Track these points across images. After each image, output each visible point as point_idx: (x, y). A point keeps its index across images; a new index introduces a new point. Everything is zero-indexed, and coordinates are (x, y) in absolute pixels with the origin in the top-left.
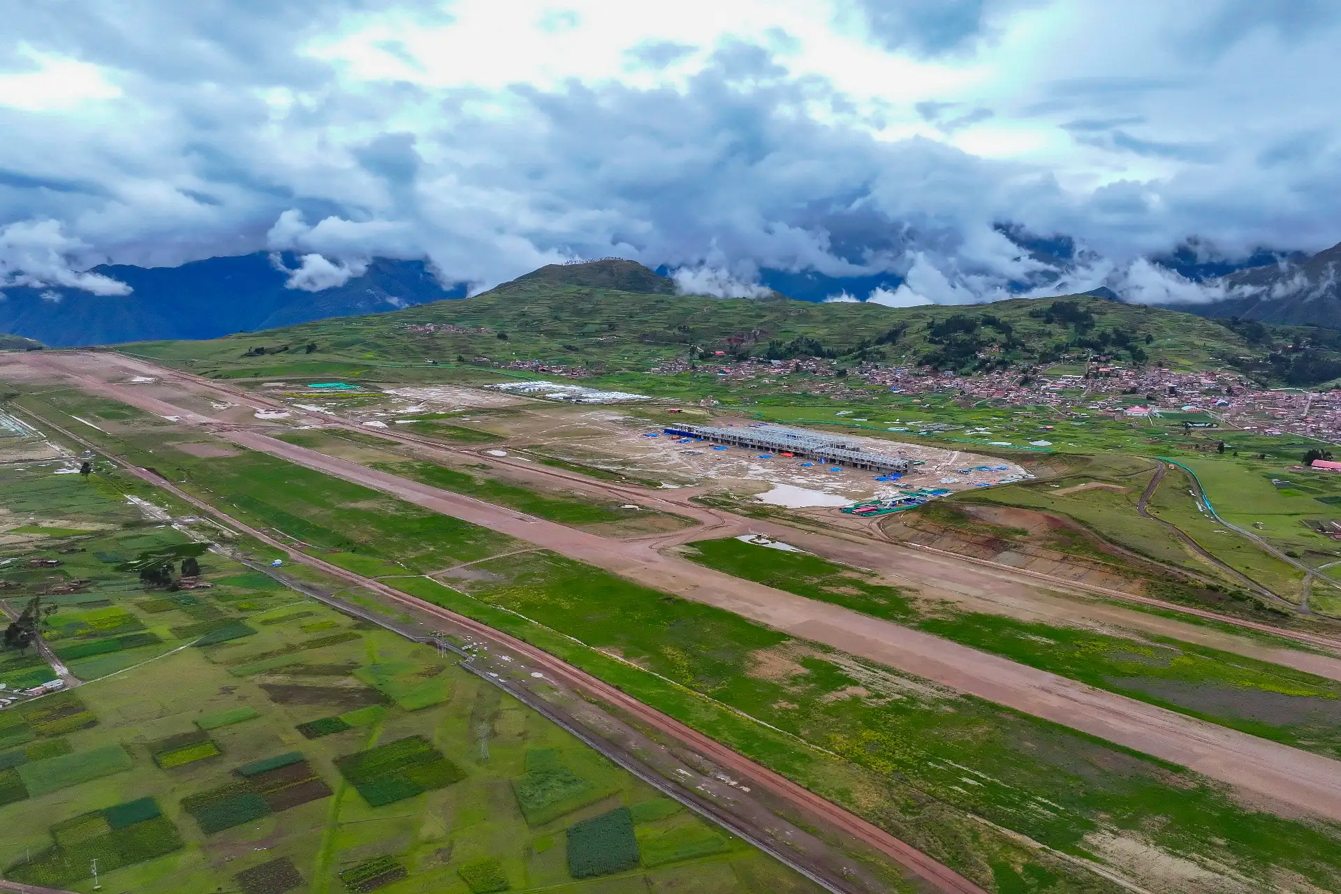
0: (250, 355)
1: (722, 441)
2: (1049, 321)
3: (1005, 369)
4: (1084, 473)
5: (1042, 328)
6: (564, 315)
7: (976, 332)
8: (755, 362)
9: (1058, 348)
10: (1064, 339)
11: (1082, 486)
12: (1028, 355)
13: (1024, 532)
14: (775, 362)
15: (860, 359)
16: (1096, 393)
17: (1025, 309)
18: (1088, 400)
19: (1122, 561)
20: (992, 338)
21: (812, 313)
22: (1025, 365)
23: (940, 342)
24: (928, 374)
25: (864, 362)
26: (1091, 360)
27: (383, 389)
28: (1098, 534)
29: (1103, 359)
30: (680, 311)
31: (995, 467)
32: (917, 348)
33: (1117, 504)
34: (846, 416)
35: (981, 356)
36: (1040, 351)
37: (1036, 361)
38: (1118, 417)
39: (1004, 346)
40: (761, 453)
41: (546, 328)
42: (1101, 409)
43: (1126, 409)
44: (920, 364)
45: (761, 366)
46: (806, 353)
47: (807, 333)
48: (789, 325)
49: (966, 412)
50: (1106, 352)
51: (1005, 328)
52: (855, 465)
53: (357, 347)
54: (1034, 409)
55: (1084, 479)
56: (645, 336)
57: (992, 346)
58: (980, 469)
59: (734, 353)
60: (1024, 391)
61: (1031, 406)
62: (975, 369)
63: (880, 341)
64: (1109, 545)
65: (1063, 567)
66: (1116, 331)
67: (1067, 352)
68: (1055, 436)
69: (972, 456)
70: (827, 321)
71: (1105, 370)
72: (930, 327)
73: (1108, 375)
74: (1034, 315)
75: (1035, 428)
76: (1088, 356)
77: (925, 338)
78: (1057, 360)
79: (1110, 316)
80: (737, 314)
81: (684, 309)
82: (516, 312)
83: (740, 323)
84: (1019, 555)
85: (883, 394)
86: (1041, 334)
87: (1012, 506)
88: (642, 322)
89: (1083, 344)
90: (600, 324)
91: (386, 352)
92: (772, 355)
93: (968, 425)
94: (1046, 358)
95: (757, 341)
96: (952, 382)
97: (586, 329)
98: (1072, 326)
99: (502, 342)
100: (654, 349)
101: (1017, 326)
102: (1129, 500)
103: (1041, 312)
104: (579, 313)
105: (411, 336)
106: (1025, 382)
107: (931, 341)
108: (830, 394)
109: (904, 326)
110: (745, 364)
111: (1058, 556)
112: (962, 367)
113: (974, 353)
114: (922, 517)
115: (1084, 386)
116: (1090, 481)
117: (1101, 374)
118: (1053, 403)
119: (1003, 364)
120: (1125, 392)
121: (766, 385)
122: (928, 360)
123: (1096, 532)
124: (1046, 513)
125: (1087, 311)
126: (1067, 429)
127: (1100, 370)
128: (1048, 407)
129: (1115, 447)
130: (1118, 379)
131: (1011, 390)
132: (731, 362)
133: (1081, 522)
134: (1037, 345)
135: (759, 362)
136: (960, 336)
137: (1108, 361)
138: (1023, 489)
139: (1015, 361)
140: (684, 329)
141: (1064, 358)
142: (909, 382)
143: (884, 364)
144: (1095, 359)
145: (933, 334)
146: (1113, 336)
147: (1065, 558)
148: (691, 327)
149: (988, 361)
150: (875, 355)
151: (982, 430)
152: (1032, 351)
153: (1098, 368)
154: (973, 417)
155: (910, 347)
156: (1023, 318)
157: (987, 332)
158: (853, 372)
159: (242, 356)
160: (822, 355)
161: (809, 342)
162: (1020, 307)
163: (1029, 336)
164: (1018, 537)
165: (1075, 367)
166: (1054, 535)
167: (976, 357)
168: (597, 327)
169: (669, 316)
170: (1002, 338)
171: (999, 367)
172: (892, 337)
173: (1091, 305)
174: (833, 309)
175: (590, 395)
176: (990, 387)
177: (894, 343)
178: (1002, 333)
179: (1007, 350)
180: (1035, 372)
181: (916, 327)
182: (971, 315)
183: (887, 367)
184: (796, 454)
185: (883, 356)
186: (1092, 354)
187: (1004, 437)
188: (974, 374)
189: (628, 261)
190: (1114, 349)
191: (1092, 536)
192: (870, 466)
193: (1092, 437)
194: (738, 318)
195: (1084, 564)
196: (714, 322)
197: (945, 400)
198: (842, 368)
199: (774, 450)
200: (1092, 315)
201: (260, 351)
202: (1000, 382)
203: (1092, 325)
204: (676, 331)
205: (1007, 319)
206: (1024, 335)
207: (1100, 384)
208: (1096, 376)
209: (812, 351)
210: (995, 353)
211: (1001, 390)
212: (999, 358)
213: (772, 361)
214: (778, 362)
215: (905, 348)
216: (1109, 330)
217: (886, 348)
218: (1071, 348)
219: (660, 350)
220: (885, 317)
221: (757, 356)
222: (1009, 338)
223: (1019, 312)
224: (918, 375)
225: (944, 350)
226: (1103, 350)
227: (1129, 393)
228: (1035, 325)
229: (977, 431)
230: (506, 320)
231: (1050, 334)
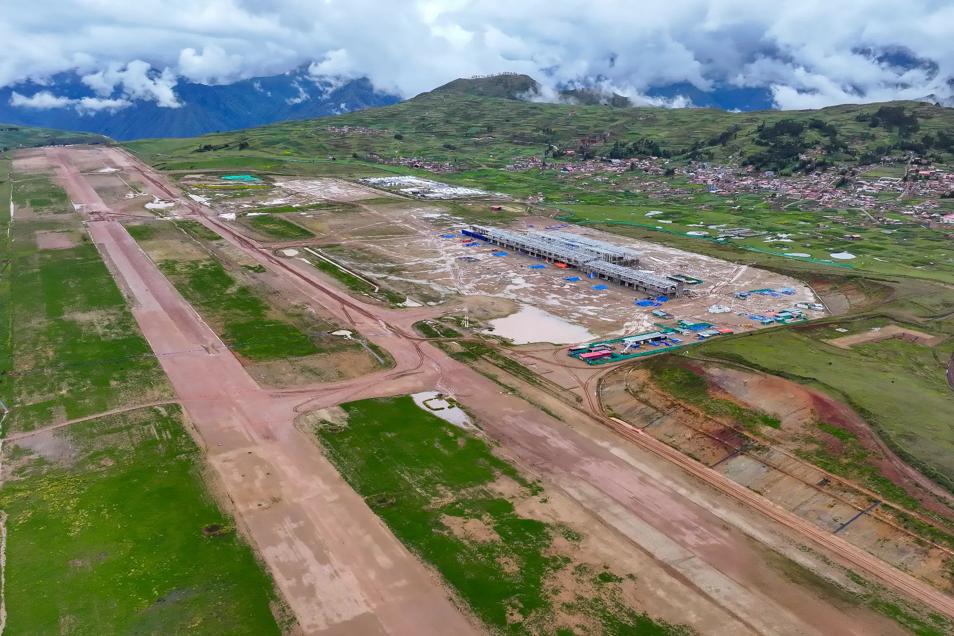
0: (200, 151)
1: (507, 246)
2: (874, 125)
3: (824, 170)
4: (882, 310)
5: (866, 131)
6: (456, 119)
7: (801, 135)
8: (598, 161)
9: (881, 151)
10: (887, 141)
11: (876, 332)
12: (849, 157)
13: (775, 423)
14: (616, 161)
15: (690, 159)
16: (914, 196)
17: (853, 114)
18: (905, 203)
19: (914, 504)
20: (816, 141)
21: (658, 117)
22: (844, 166)
23: (766, 144)
24: (748, 174)
25: (693, 162)
26: (912, 163)
27: (275, 181)
28: (883, 439)
29: (924, 161)
30: (548, 116)
31: (781, 290)
32: (745, 149)
33: (920, 365)
34: (654, 217)
35: (803, 157)
36: (862, 153)
37: (857, 163)
38: (934, 226)
39: (829, 149)
40: (536, 262)
41: (438, 130)
42: (916, 214)
43: (943, 215)
44: (744, 165)
45: (602, 164)
46: (644, 153)
47: (649, 135)
48: (636, 128)
49: (774, 215)
50: (928, 154)
51: (830, 131)
52: (623, 283)
53: (281, 145)
54: (847, 213)
55: (878, 320)
56: (515, 137)
57: (815, 148)
58: (762, 292)
59: (583, 153)
60: (840, 192)
61: (843, 211)
62: (795, 170)
63: (713, 143)
64: (897, 463)
65: (818, 501)
66: (940, 134)
67: (888, 153)
68: (861, 247)
69: (759, 273)
70: (670, 124)
71: (924, 172)
72: (759, 131)
73: (927, 178)
74: (860, 119)
75: (841, 235)
76: (909, 158)
77: (753, 140)
78: (878, 162)
79: (935, 120)
80: (595, 118)
81: (551, 114)
82: (418, 117)
83: (595, 126)
84: (760, 465)
85: (702, 193)
86: (864, 137)
87: (771, 372)
88: (515, 125)
89: (905, 147)
90: (481, 127)
91: (304, 150)
92: (615, 155)
93: (772, 231)
94: (867, 160)
95: (605, 141)
96: (770, 183)
97: (470, 131)
98: (896, 130)
99: (397, 142)
100: (520, 147)
101: (843, 130)
102: (936, 357)
103: (868, 115)
104: (467, 117)
105: (327, 136)
106: (842, 183)
107: (759, 143)
108: (650, 193)
109: (737, 129)
110: (588, 162)
111: (815, 475)
112: (783, 167)
113: (797, 154)
114: (651, 378)
115: (901, 189)
116: (888, 324)
117: (921, 177)
118: (865, 207)
119: (823, 166)
120: (943, 196)
121: (597, 182)
122: (752, 161)
123: (880, 433)
124: (814, 389)
125: (912, 116)
126: (875, 238)
127: (920, 172)
128: (860, 211)
129: (925, 263)
130: (937, 182)
131: (826, 192)
132: (578, 161)
133: (862, 412)
134: (859, 147)
135: (602, 160)
136: (786, 138)
137: (929, 164)
138: (796, 335)
139: (836, 163)
140: (547, 131)
141: (884, 160)
142: (729, 182)
143: (711, 164)
144: (916, 162)
145: (761, 137)
146: (937, 139)
147: (825, 482)
148: (553, 130)
149: (810, 162)
150: (704, 156)
151: (784, 237)
152: (853, 154)
153: (917, 171)
154: (779, 222)
155: (739, 148)
156: (849, 122)
157: (812, 135)
158: (681, 171)
159: (193, 152)
160: (659, 155)
161: (649, 143)
162: (848, 112)
163: (852, 139)
164: (766, 430)
165: (893, 169)
166: (817, 434)
167: (798, 159)
168: (478, 129)
169: (538, 120)
170: (826, 140)
171: (819, 168)
172: (724, 139)
173: (917, 110)
174: (677, 114)
175: (436, 191)
176: (806, 188)
177: (724, 145)
178: (826, 136)
179: (829, 152)
180: (853, 174)
181: (746, 131)
182: (800, 120)
183: (713, 166)
184: (569, 266)
185: (711, 157)
186: (913, 156)
187: (805, 247)
188: (793, 175)
189: (521, 75)
190: (936, 152)
191: (875, 443)
192: (637, 286)
193: (900, 249)
194: (595, 122)
195: (852, 499)
196: (573, 126)
197: (758, 200)
198: (671, 168)
199: (550, 259)
200: (918, 119)
201: (208, 148)
202: (816, 184)
203: (916, 129)
204: (541, 133)
205: (833, 123)
206: (848, 138)
207: (918, 187)
208: (915, 179)
209: (650, 151)
210: (815, 155)
211: (816, 191)
212: (820, 159)
213: (613, 160)
214: (618, 161)
215: (733, 150)
216: (933, 134)
217: (716, 149)
218: (893, 151)
219: (525, 149)
220: (722, 121)
221: (601, 155)
222: (833, 141)
223: (846, 116)
224: (740, 175)
225: (769, 151)
226: (925, 153)
227: (948, 197)
228: (859, 129)
229: (779, 238)
230: (409, 123)
231: (873, 138)
